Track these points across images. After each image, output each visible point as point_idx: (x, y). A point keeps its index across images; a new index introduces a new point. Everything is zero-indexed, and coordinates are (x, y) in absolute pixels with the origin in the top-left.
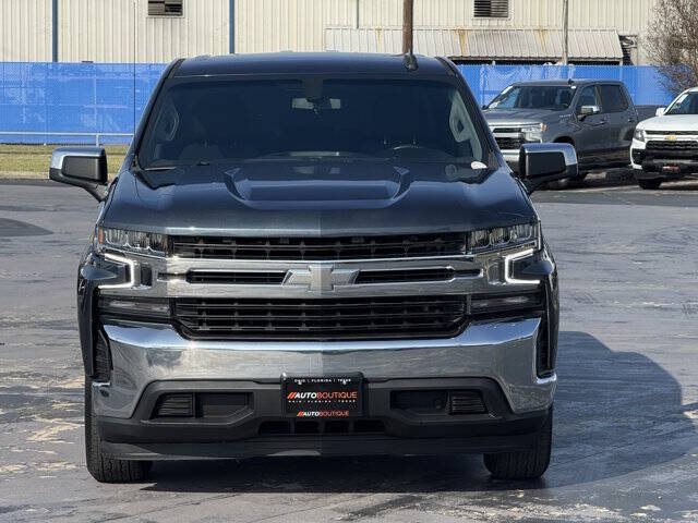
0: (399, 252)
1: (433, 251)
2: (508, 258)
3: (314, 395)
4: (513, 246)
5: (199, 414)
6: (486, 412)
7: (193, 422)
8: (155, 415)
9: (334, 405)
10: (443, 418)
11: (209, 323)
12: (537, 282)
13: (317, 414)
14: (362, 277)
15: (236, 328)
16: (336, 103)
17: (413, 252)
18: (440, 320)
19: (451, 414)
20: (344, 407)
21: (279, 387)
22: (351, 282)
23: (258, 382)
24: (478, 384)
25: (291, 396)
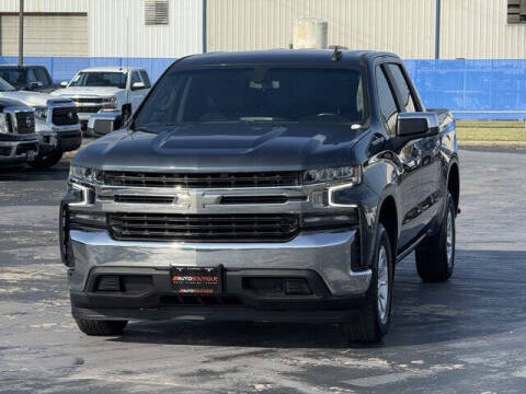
0: (251, 184)
1: (275, 183)
2: (331, 189)
3: (190, 279)
4: (336, 181)
5: (123, 289)
6: (312, 293)
7: (119, 295)
8: (95, 289)
9: (204, 285)
10: (280, 297)
11: (130, 229)
12: (355, 206)
13: (192, 291)
14: (224, 200)
15: (146, 233)
16: (276, 84)
17: (261, 184)
18: (280, 230)
19: (287, 294)
20: (210, 287)
21: (168, 273)
22: (216, 203)
23: (156, 269)
24: (303, 274)
25: (175, 278)
